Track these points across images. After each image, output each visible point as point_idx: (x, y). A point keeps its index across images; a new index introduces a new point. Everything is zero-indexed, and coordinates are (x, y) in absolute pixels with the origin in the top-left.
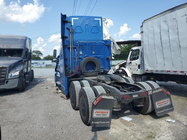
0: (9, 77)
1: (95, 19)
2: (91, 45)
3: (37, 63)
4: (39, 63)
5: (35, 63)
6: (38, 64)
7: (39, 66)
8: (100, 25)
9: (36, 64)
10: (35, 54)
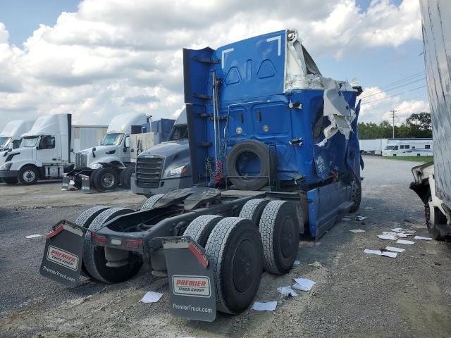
0: (165, 176)
1: (269, 40)
2: (256, 109)
3: (407, 147)
4: (413, 147)
5: (402, 147)
6: (411, 148)
7: (414, 154)
8: (279, 54)
9: (404, 150)
10: (418, 122)
